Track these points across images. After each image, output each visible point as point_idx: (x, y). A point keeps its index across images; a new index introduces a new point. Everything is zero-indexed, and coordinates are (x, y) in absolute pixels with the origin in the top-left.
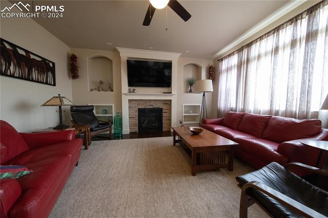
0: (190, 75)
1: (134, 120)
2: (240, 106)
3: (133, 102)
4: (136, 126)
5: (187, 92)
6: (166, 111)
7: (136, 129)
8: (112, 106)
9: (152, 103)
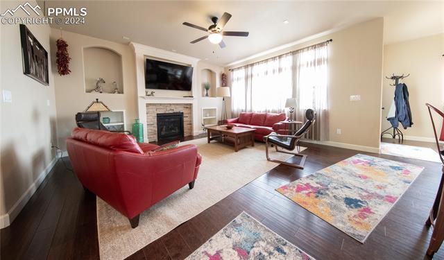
0: (206, 80)
1: (152, 128)
2: (249, 109)
3: (150, 107)
4: (155, 134)
5: (203, 96)
6: (187, 115)
7: (155, 138)
8: (122, 112)
9: (173, 107)
